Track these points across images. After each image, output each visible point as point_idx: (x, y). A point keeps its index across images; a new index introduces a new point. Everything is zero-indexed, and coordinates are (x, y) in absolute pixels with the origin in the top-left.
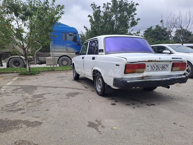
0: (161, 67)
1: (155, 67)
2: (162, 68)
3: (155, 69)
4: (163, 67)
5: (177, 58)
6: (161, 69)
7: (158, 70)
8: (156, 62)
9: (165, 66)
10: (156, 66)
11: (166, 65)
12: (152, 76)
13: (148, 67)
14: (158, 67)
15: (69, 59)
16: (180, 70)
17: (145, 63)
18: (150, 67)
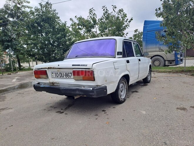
0: (64, 74)
2: (66, 76)
3: (59, 76)
5: (79, 65)
7: (62, 77)
8: (59, 69)
10: (60, 73)
12: (58, 83)
13: (53, 73)
14: (62, 75)
15: (161, 59)
16: (84, 79)
17: (46, 69)
18: (54, 74)
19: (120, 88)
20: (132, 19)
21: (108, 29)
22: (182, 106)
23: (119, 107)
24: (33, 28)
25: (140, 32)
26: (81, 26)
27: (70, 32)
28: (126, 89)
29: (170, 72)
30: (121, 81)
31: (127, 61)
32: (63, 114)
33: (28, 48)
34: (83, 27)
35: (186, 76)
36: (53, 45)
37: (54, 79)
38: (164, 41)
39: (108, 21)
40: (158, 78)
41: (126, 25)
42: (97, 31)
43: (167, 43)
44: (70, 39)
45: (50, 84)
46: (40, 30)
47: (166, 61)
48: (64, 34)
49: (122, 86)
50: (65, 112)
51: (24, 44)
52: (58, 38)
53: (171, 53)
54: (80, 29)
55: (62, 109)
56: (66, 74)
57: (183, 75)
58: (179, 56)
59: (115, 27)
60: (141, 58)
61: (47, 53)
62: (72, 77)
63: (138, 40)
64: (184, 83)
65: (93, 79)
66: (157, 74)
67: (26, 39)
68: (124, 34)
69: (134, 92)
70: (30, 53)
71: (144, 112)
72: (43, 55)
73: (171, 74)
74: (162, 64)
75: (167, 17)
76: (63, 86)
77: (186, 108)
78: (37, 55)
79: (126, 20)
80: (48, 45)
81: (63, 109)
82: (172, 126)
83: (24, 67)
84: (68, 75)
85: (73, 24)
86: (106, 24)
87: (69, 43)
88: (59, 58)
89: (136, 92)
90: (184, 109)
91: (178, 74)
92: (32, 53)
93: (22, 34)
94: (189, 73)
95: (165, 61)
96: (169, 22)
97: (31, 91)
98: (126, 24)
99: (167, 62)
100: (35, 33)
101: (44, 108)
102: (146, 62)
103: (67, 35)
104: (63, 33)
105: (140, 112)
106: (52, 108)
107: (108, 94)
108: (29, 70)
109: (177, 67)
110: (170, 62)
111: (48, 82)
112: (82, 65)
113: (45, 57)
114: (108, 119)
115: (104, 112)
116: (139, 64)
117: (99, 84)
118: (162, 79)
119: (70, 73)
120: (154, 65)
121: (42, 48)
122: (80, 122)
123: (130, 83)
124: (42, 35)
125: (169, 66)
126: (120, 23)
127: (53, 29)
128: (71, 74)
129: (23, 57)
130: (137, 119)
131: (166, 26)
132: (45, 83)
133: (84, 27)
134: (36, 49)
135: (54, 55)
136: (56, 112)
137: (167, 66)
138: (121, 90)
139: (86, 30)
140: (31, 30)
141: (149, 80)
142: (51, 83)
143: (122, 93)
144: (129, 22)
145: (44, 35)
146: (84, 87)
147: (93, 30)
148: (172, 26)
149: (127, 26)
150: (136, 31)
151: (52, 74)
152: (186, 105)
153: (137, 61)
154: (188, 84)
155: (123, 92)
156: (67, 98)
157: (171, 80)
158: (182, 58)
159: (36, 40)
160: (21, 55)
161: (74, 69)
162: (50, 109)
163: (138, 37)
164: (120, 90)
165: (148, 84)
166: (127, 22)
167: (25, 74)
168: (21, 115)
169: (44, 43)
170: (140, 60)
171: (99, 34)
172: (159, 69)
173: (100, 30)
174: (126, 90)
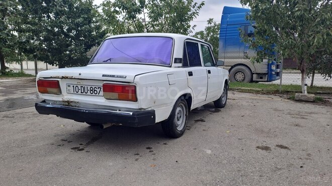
0: (89, 89)
3: (80, 91)
4: (92, 90)
5: (113, 76)
6: (89, 93)
7: (84, 93)
8: (79, 81)
10: (81, 87)
11: (97, 87)
12: (78, 102)
13: (69, 86)
14: (84, 89)
15: (247, 70)
16: (120, 99)
17: (58, 79)
18: (71, 88)
19: (176, 114)
20: (203, 4)
21: (163, 17)
22: (264, 145)
23: (172, 143)
24: (32, 4)
25: (217, 23)
26: (120, 8)
27: (99, 15)
28: (186, 115)
29: (257, 92)
30: (178, 103)
31: (189, 72)
32: (83, 151)
33: (20, 37)
34: (123, 10)
35: (280, 99)
36: (67, 35)
37: (71, 96)
38: (250, 42)
39: (165, 4)
40: (238, 101)
41: (194, 13)
42: (145, 19)
43: (254, 46)
44: (98, 28)
45: (63, 103)
46: (45, 8)
47: (254, 73)
48: (88, 18)
49: (180, 111)
50: (86, 149)
51: (14, 30)
52: (78, 25)
53: (260, 63)
54: (117, 12)
55: (81, 144)
57: (277, 98)
58: (274, 68)
59: (175, 15)
60: (212, 69)
61: (56, 49)
62: (102, 93)
63: (213, 36)
64: (276, 110)
65: (135, 99)
66: (238, 95)
67: (20, 21)
68: (190, 26)
69: (198, 121)
70: (24, 47)
71: (209, 152)
72: (49, 51)
73: (259, 95)
74: (248, 78)
75: (256, 7)
76: (86, 108)
77: (269, 147)
78: (38, 50)
79: (193, 4)
80: (58, 34)
81: (83, 143)
82: (245, 171)
83: (11, 71)
84: (95, 91)
85: (105, 3)
86: (160, 9)
87: (96, 33)
88: (78, 59)
89: (202, 121)
90: (266, 148)
91: (270, 96)
92: (28, 47)
93: (10, 11)
94: (285, 96)
95: (252, 74)
96: (259, 14)
97: (27, 114)
98: (193, 10)
99: (255, 76)
100: (35, 12)
101: (52, 142)
102: (220, 74)
103: (94, 19)
104: (86, 16)
105: (204, 151)
106: (64, 142)
107: (156, 122)
108: (19, 76)
109: (270, 85)
110: (261, 76)
111: (61, 100)
112: (117, 77)
113: (53, 56)
114: (154, 159)
115: (149, 150)
116: (208, 78)
117: (143, 107)
118: (244, 103)
120: (235, 80)
121: (47, 39)
122: (111, 164)
123: (192, 107)
124: (49, 17)
125: (257, 82)
126: (184, 8)
127: (70, 8)
128: (99, 89)
129: (10, 52)
130: (197, 160)
131: (254, 19)
132: (55, 102)
133: (125, 11)
134: (37, 40)
135: (68, 52)
136: (72, 149)
137: (254, 81)
138: (178, 117)
139: (127, 16)
140: (29, 6)
141: (224, 103)
142: (66, 102)
143: (179, 123)
144: (199, 8)
145: (51, 17)
146: (119, 110)
147: (139, 16)
148: (263, 19)
149: (195, 15)
150: (210, 21)
151: (69, 88)
152: (271, 143)
153: (206, 73)
154: (280, 112)
155: (181, 120)
156: (89, 127)
157: (258, 104)
158: (278, 70)
159: (37, 24)
160: (7, 49)
161: (105, 82)
162: (61, 143)
163: (214, 31)
164: (176, 117)
165: (222, 109)
166: (196, 8)
167: (13, 82)
168: (11, 151)
169: (52, 32)
170: (209, 72)
171: (149, 23)
172: (242, 86)
173: (150, 17)
174: (186, 118)
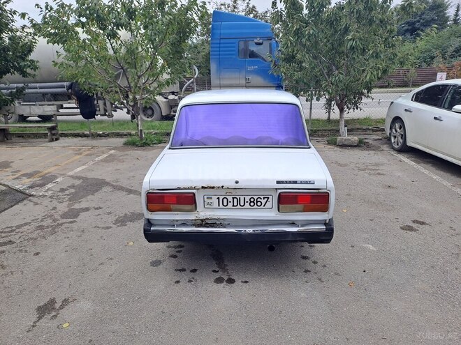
0: (247, 199)
1: (230, 199)
2: (252, 204)
3: (230, 204)
5: (295, 182)
6: (247, 205)
7: (239, 206)
9: (259, 200)
10: (233, 198)
11: (262, 197)
13: (209, 198)
14: (239, 201)
17: (194, 191)
18: (215, 200)
37: (213, 211)
55: (215, 271)
56: (252, 200)
62: (269, 204)
71: (372, 247)
84: (257, 202)
90: (411, 228)
105: (365, 247)
106: (185, 272)
111: (194, 218)
119: (264, 198)
128: (266, 199)
136: (216, 282)
142: (199, 220)
161: (280, 191)
162: (184, 276)
